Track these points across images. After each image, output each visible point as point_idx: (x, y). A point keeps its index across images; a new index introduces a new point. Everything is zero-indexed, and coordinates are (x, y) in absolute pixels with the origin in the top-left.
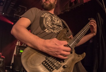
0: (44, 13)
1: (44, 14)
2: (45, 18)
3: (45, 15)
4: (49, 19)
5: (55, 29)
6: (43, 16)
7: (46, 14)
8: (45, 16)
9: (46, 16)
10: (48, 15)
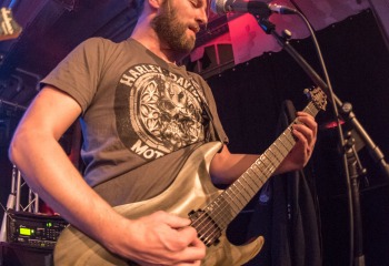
0: (133, 68)
1: (131, 71)
2: (135, 89)
3: (135, 74)
4: (151, 94)
5: (173, 142)
6: (128, 83)
7: (141, 70)
8: (137, 83)
9: (139, 84)
10: (149, 76)
